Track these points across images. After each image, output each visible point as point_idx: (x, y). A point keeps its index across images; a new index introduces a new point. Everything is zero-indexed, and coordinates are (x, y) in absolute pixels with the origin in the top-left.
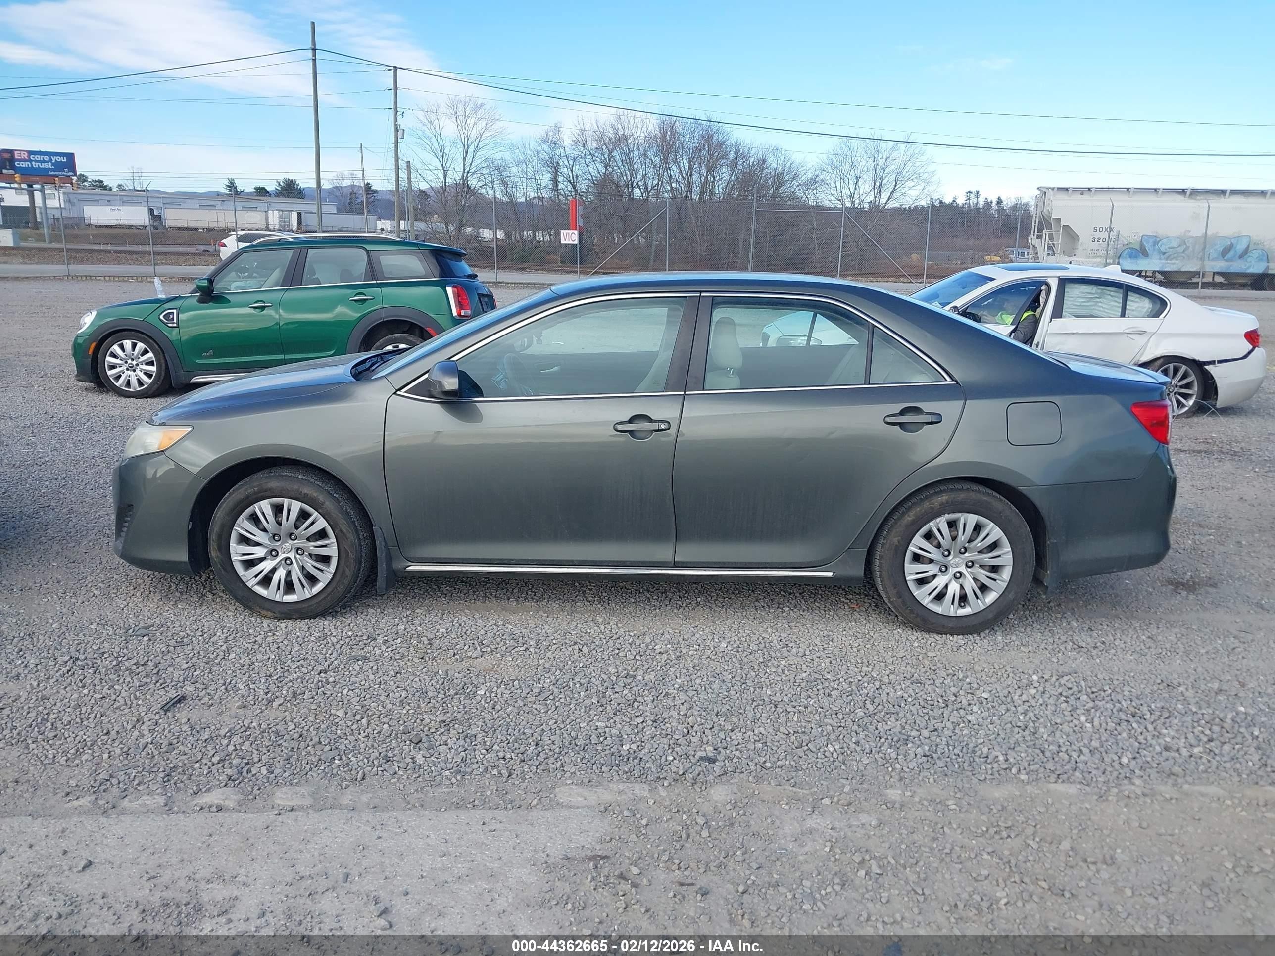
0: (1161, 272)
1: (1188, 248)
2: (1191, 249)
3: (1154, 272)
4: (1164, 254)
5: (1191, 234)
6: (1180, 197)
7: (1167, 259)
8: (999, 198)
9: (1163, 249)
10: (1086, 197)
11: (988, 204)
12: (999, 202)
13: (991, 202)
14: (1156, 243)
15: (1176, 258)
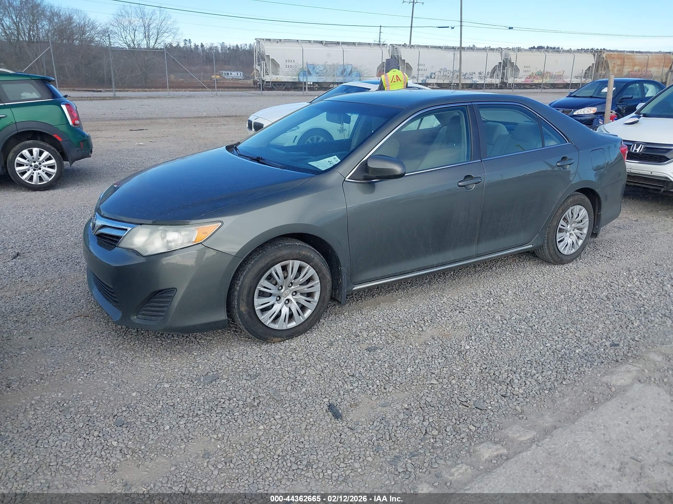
0: (317, 83)
1: (327, 70)
2: (329, 71)
3: (313, 83)
4: (318, 73)
5: (327, 64)
6: (321, 45)
7: (319, 76)
8: (202, 44)
9: (317, 71)
10: (279, 44)
11: (196, 47)
12: (202, 46)
13: (198, 46)
14: (314, 68)
15: (323, 76)
